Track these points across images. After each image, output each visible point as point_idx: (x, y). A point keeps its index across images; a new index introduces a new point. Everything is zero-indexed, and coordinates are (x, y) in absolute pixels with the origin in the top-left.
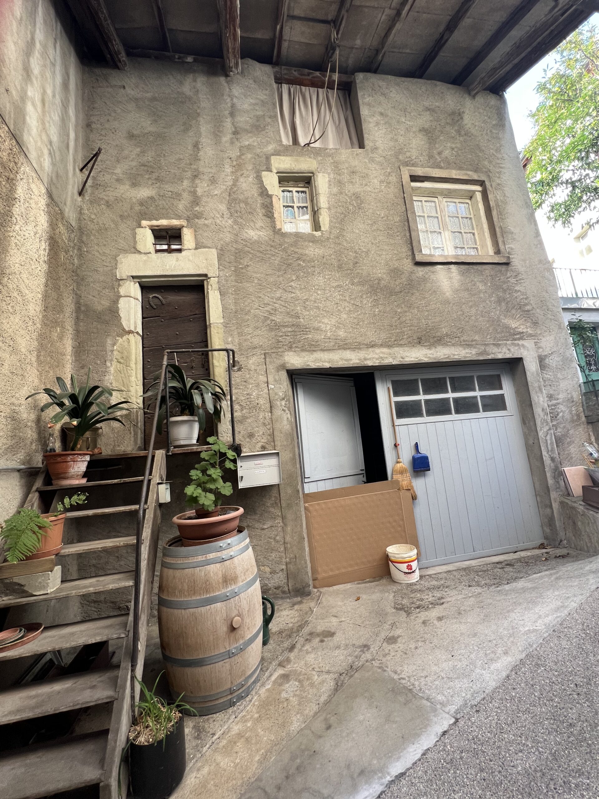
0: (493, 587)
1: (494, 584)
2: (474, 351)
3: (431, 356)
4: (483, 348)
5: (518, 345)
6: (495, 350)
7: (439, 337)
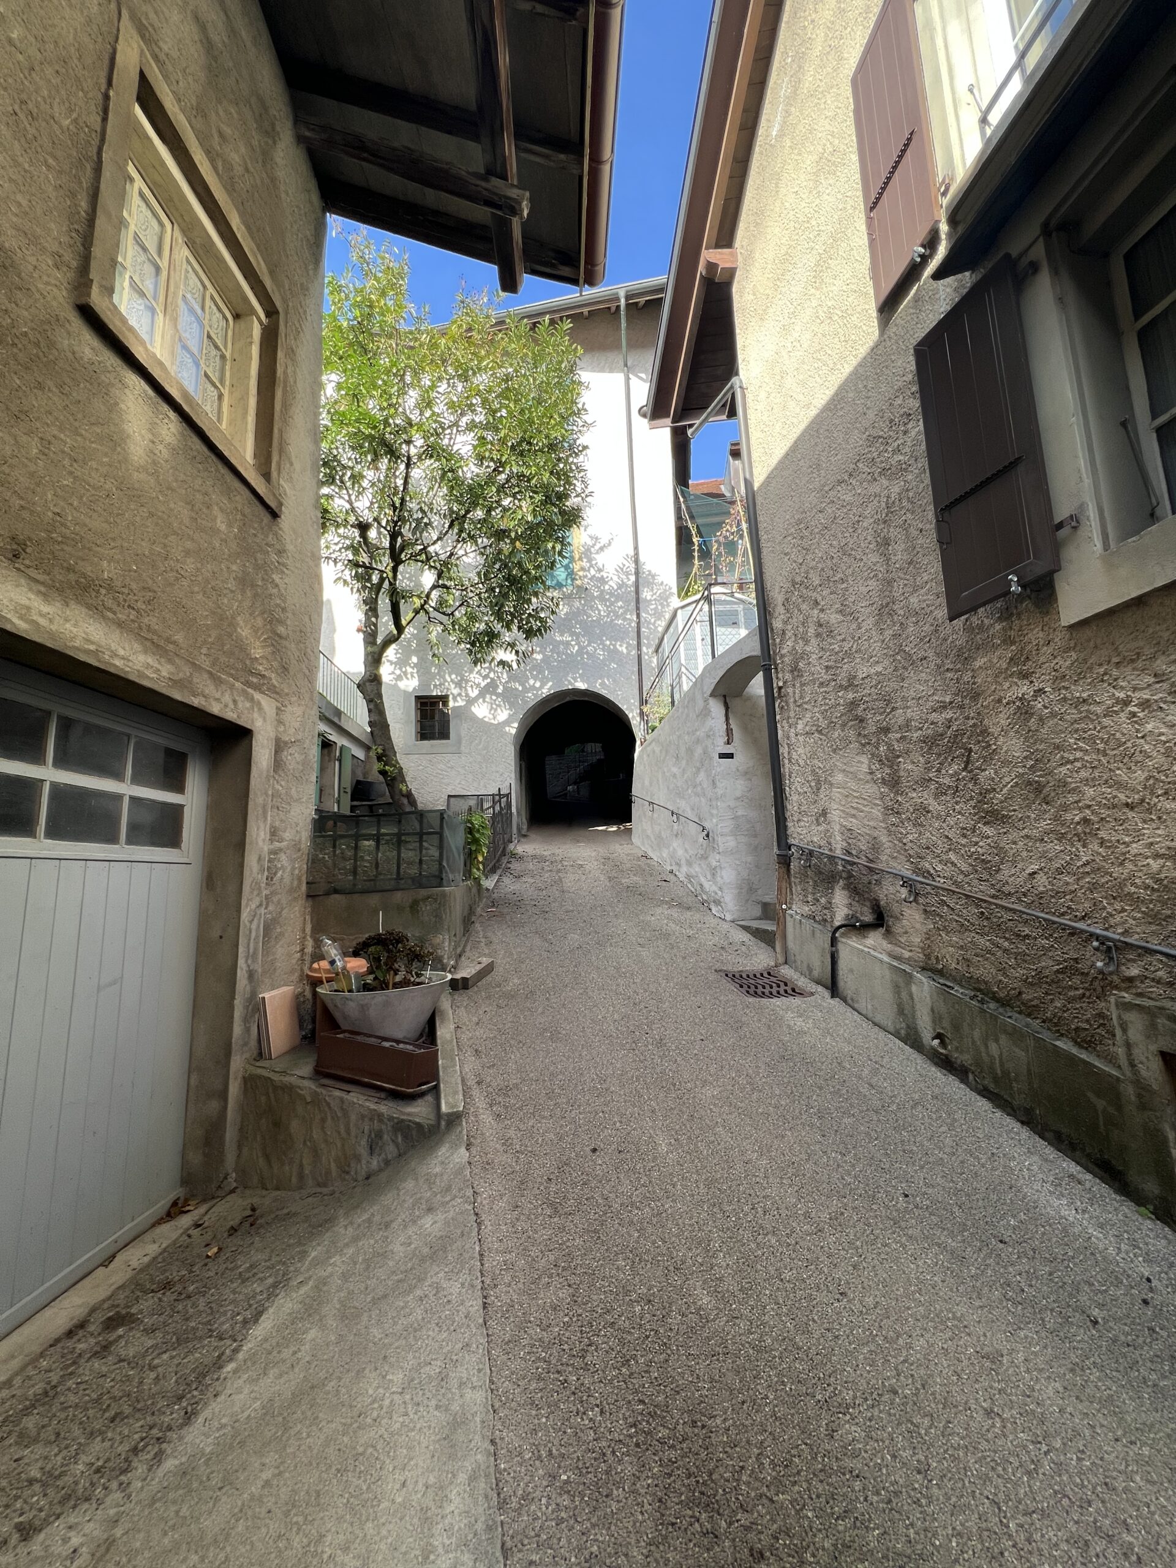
0: (140, 1468)
1: (135, 1450)
2: (166, 670)
3: (42, 621)
4: (187, 670)
5: (252, 699)
6: (210, 689)
7: (85, 577)
